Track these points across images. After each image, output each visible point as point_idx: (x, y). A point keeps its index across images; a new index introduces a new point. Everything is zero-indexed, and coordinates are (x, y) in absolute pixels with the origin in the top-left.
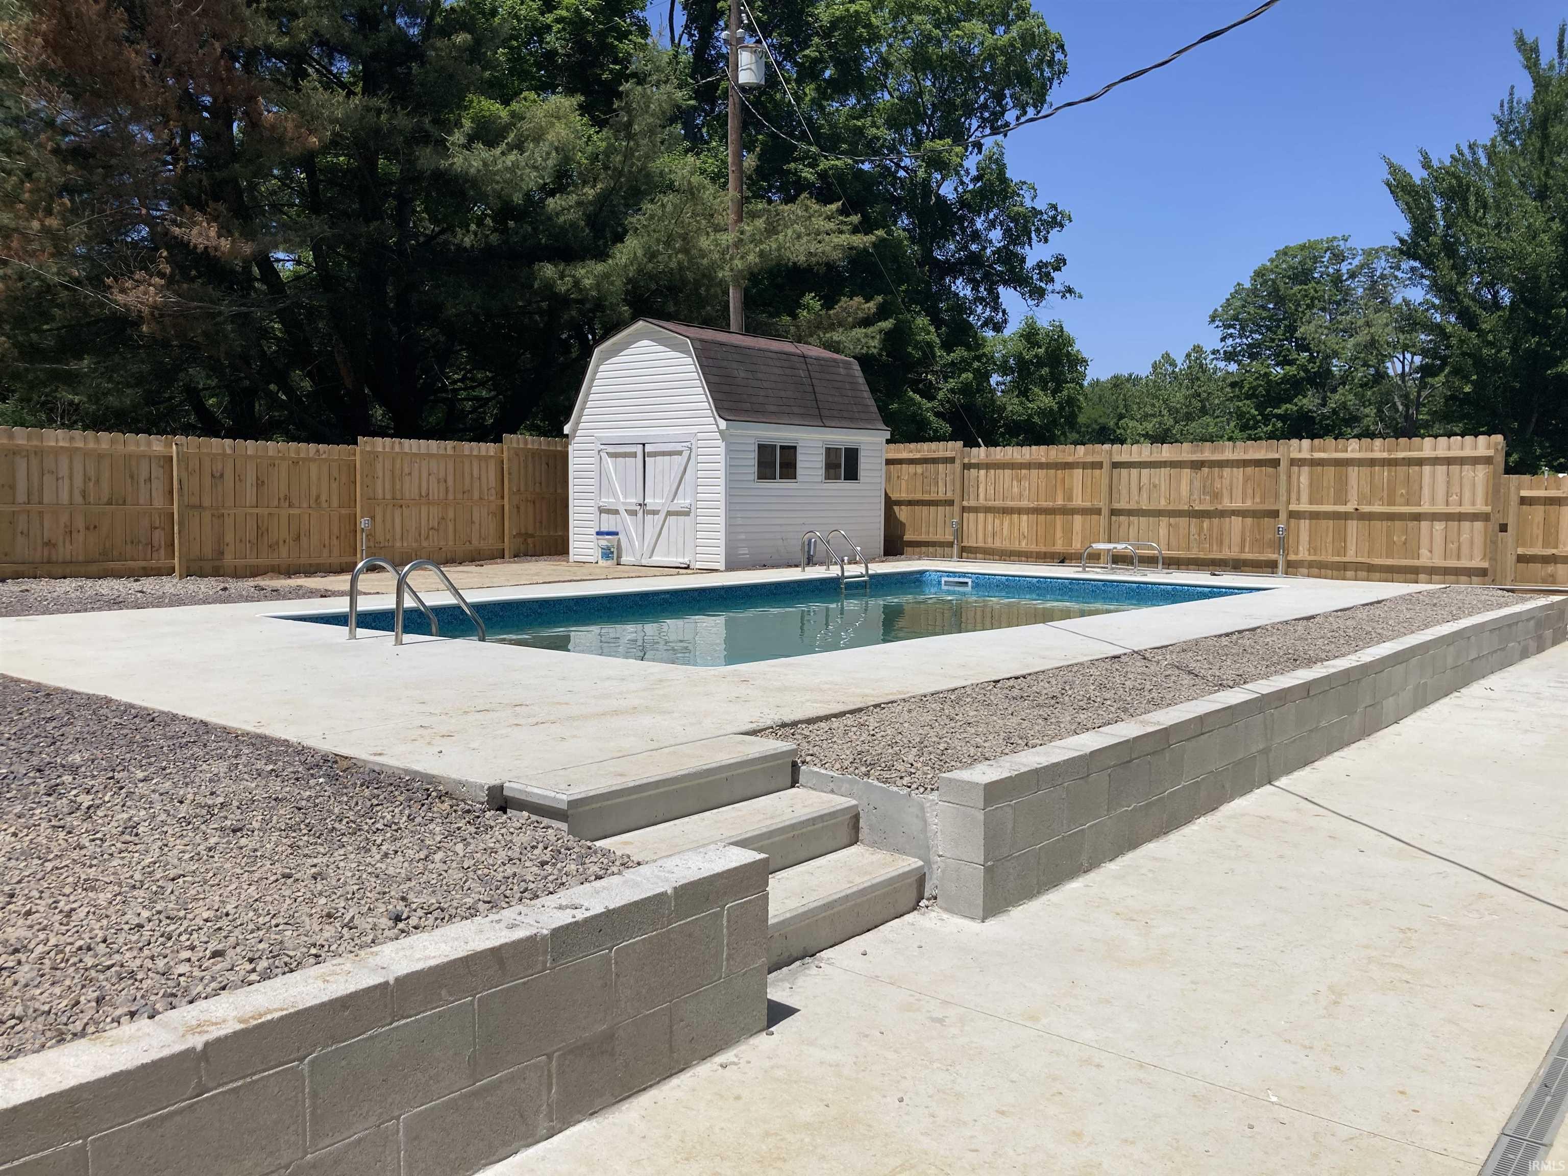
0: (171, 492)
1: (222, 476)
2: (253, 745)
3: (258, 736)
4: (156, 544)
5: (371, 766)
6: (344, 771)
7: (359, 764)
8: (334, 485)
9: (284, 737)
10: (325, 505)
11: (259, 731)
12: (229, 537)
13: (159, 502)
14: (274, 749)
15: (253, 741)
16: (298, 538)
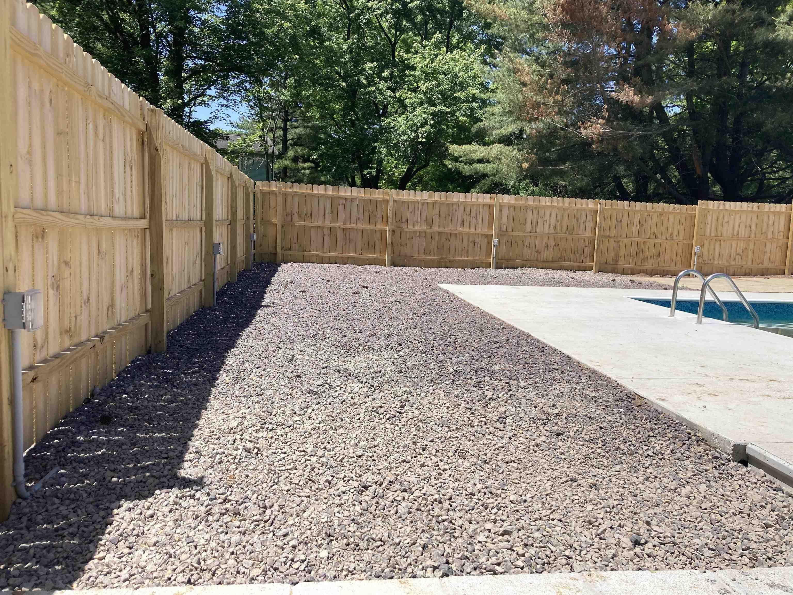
0: (595, 229)
1: (621, 221)
2: (589, 376)
3: (595, 372)
4: (585, 255)
5: (655, 407)
6: (638, 406)
7: (649, 404)
8: (682, 227)
9: (609, 375)
10: (675, 238)
11: (596, 368)
12: (622, 253)
13: (589, 233)
14: (600, 382)
15: (590, 374)
16: (658, 256)
